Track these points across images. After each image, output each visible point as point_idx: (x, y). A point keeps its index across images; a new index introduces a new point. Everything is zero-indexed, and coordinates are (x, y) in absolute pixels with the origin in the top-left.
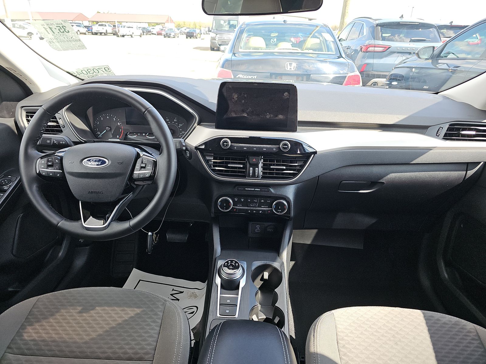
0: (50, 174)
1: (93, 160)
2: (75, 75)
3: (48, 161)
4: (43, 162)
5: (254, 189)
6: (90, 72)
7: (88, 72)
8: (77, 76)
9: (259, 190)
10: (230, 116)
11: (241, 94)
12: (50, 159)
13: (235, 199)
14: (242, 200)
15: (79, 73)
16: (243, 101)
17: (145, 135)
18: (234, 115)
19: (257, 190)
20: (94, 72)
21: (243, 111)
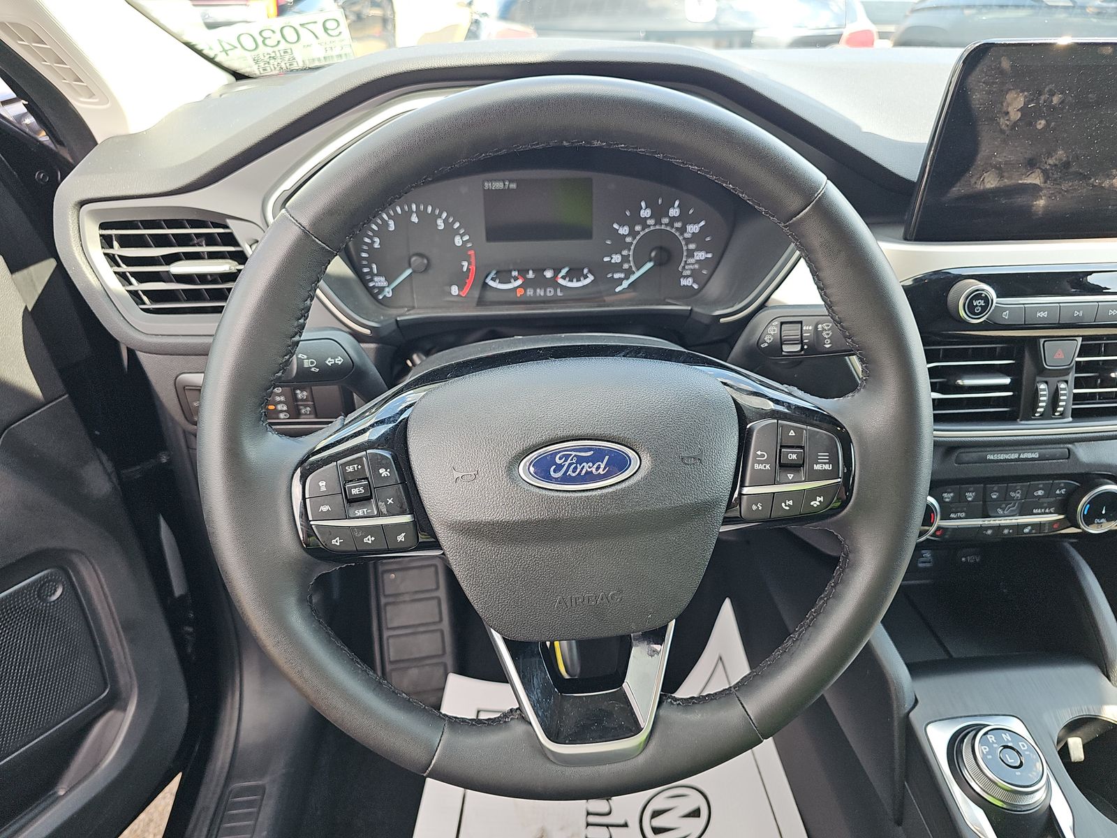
0: (365, 540)
1: (567, 457)
2: (211, 55)
3: (347, 479)
4: (323, 489)
5: (1016, 456)
6: (267, 42)
7: (260, 40)
8: (217, 59)
9: (1036, 455)
10: (980, 187)
11: (1040, 94)
12: (350, 469)
13: (945, 495)
14: (970, 496)
15: (227, 47)
16: (1041, 124)
17: (555, 276)
18: (990, 182)
19: (1029, 455)
20: (283, 41)
21: (1032, 164)
